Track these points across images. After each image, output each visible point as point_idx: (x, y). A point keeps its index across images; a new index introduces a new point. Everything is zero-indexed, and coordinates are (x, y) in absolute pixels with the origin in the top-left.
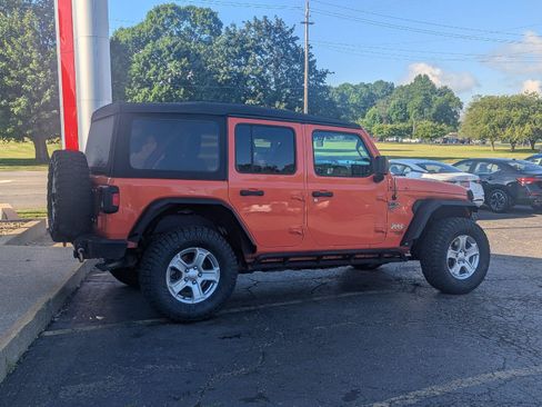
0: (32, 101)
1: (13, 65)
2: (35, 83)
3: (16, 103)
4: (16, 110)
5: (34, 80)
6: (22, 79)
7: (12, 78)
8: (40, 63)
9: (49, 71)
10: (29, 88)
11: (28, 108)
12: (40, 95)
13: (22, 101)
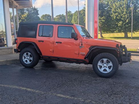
0: (123, 22)
1: (119, 14)
2: (125, 18)
3: (119, 23)
4: (119, 25)
5: (124, 17)
6: (121, 17)
7: (119, 17)
8: (126, 12)
9: (128, 14)
10: (123, 19)
11: (122, 24)
12: (126, 21)
13: (121, 22)
